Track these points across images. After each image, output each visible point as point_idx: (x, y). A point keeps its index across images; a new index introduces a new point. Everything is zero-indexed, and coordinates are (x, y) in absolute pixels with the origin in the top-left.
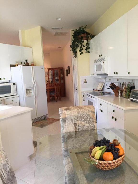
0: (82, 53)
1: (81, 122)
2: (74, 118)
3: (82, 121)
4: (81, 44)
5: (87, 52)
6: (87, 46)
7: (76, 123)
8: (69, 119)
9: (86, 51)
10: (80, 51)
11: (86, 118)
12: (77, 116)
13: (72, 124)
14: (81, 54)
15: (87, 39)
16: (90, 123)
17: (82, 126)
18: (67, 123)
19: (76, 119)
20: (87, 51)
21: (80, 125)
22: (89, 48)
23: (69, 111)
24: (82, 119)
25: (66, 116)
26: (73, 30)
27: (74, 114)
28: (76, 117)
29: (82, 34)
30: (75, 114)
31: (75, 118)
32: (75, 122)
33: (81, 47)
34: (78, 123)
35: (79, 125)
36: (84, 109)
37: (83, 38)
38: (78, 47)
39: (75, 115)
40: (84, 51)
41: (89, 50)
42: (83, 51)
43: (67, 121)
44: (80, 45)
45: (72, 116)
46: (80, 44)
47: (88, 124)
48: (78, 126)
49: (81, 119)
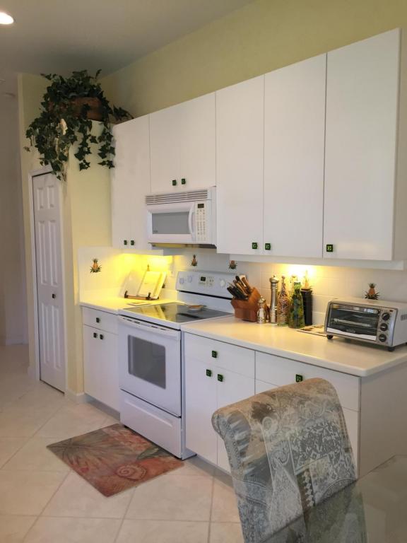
0: (88, 164)
1: (316, 463)
2: (294, 451)
3: (318, 456)
4: (82, 130)
5: (103, 164)
6: (103, 143)
7: (303, 473)
8: (277, 461)
9: (101, 160)
10: (80, 155)
11: (328, 438)
12: (301, 438)
13: (291, 481)
14: (82, 167)
15: (104, 119)
16: (341, 458)
17: (321, 481)
18: (274, 483)
19: (299, 455)
20: (105, 159)
21: (314, 476)
22: (112, 151)
23: (273, 421)
24: (318, 448)
25: (269, 447)
26: (48, 77)
27: (290, 429)
28: (299, 442)
29: (85, 96)
30: (293, 431)
31: (295, 448)
32: (298, 467)
33: (84, 144)
34: (308, 470)
35: (313, 480)
36: (315, 402)
37: (89, 114)
38: (75, 139)
39: (295, 434)
40: (93, 158)
41: (110, 157)
42: (88, 158)
43: (274, 476)
44: (80, 136)
45: (285, 444)
46: (79, 131)
47: (336, 465)
48: (310, 482)
49: (313, 449)
